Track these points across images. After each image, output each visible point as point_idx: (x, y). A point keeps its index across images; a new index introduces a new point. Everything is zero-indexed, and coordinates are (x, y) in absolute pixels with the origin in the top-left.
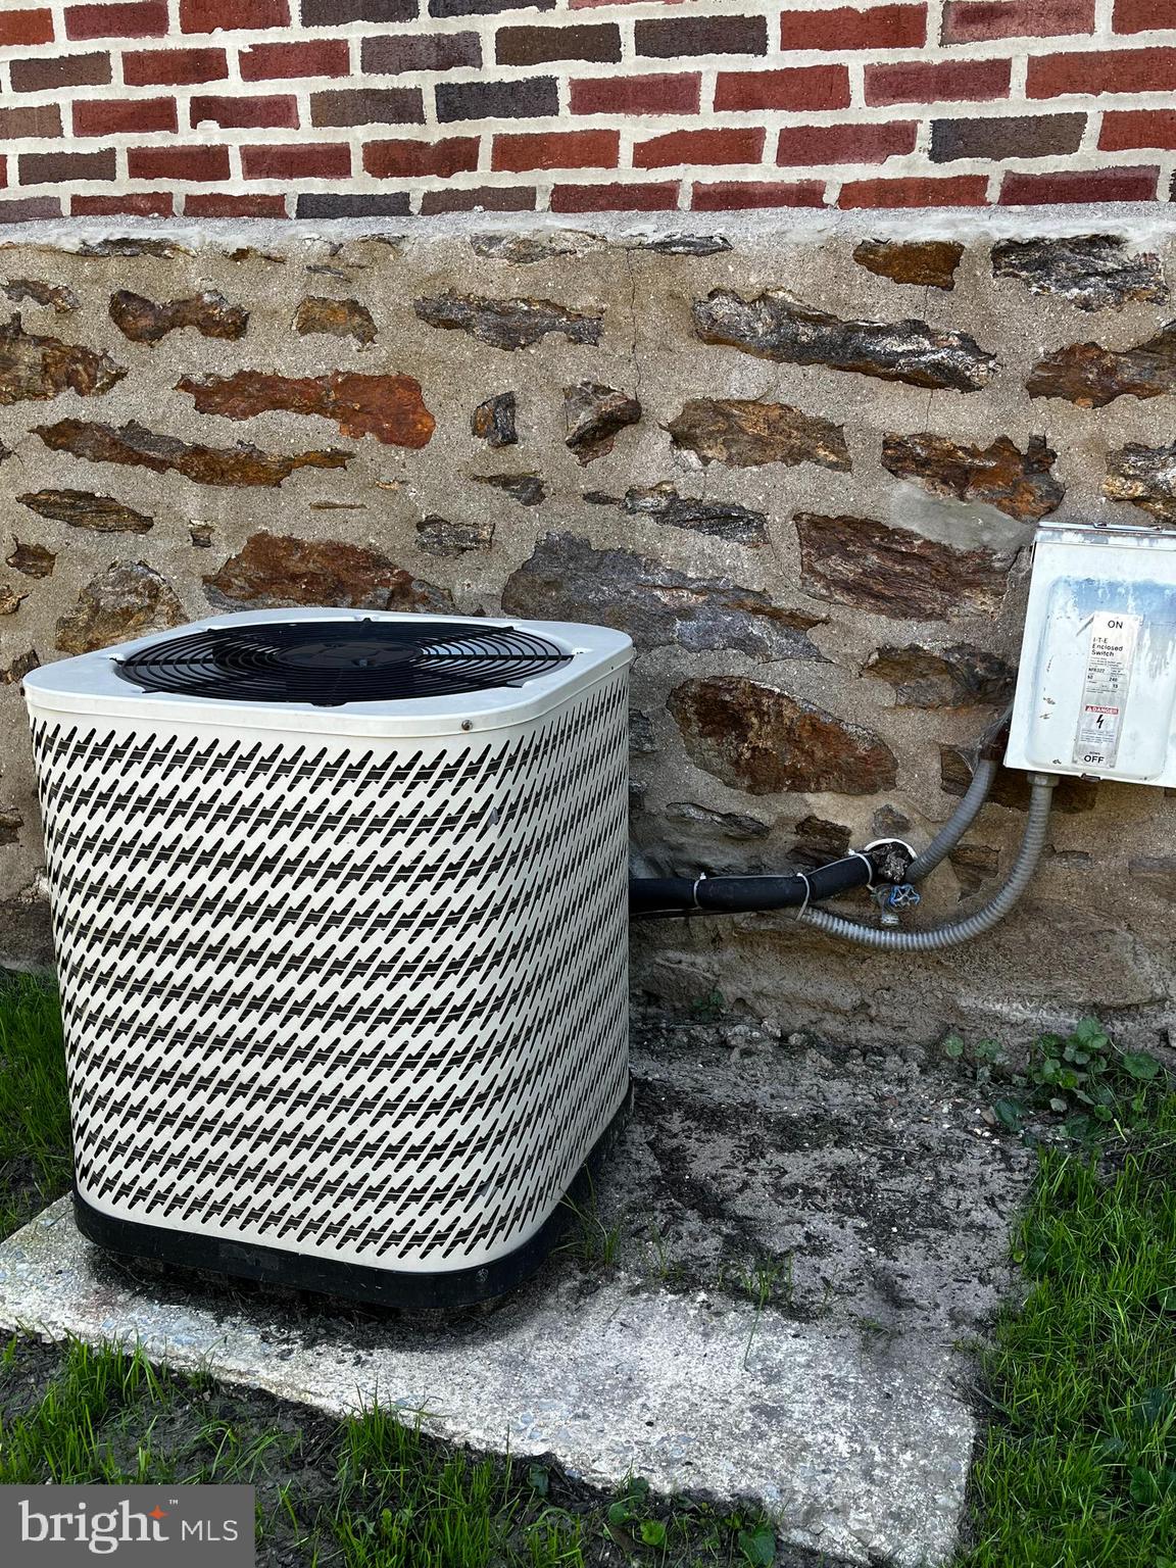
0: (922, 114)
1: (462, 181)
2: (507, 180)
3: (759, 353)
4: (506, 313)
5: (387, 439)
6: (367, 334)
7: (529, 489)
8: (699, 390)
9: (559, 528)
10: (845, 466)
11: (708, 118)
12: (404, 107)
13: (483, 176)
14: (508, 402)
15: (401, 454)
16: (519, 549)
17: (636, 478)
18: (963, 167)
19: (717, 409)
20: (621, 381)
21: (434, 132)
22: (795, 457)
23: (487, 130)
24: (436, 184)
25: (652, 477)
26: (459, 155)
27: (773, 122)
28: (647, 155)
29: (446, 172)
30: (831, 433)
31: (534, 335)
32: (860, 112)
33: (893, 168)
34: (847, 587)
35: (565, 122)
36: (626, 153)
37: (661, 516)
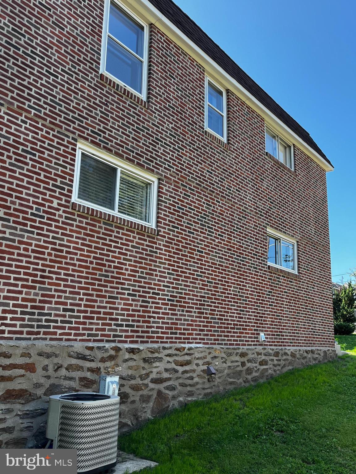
0: (86, 332)
1: (38, 336)
2: (44, 336)
3: (75, 358)
4: (48, 354)
5: (31, 372)
6: (30, 357)
7: (48, 377)
8: (69, 363)
9: (52, 382)
10: (83, 371)
11: (67, 331)
12: (32, 326)
13: (41, 336)
14: (47, 365)
15: (33, 374)
16: (47, 386)
17: (61, 374)
18: (90, 338)
19: (71, 365)
20: (60, 362)
21: (35, 330)
22: (78, 370)
23: (42, 330)
24: (35, 336)
25: (64, 374)
26: (38, 333)
27: (73, 332)
28: (60, 334)
29: (36, 335)
30: (82, 368)
31: (51, 357)
32: (81, 332)
33: (84, 338)
34: (83, 386)
35: (52, 330)
36: (58, 334)
37: (64, 379)
